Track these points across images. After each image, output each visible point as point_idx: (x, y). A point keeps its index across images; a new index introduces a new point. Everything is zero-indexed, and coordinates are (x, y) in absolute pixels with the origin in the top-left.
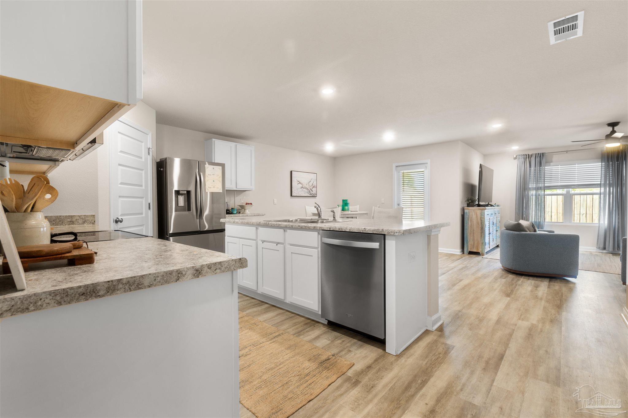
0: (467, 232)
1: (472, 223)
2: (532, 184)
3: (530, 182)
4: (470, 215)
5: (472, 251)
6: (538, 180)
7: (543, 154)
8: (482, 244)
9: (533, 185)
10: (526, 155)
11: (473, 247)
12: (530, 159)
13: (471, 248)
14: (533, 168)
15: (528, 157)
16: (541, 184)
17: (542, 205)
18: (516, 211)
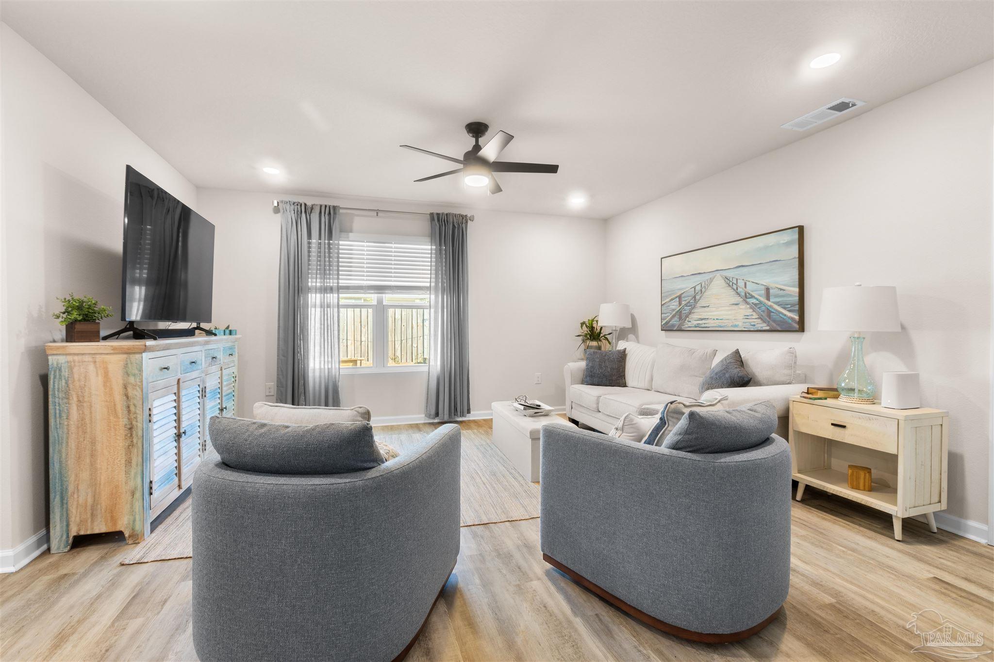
0: (60, 452)
1: (87, 412)
2: (315, 280)
3: (308, 273)
4: (76, 376)
5: (89, 533)
6: (325, 270)
7: (334, 207)
8: (133, 494)
9: (316, 282)
10: (301, 205)
11: (92, 515)
12: (310, 216)
13: (82, 522)
14: (314, 241)
15: (305, 212)
16: (331, 281)
17: (333, 330)
18: (278, 345)
